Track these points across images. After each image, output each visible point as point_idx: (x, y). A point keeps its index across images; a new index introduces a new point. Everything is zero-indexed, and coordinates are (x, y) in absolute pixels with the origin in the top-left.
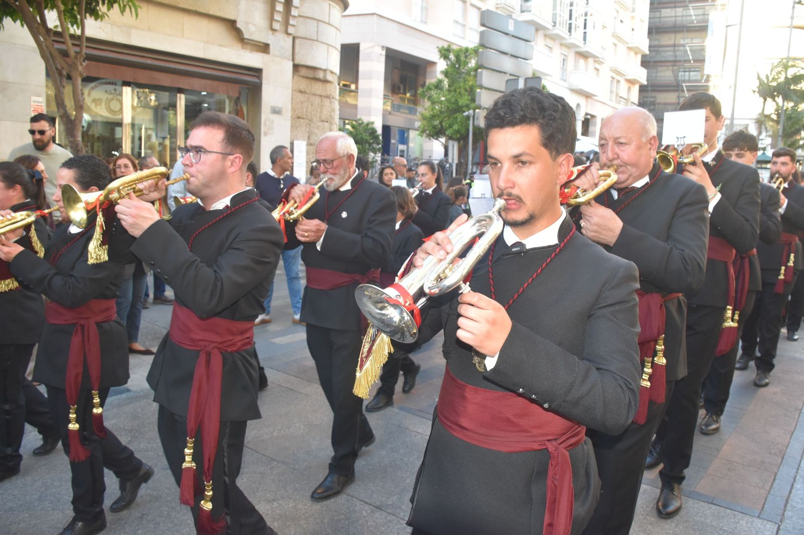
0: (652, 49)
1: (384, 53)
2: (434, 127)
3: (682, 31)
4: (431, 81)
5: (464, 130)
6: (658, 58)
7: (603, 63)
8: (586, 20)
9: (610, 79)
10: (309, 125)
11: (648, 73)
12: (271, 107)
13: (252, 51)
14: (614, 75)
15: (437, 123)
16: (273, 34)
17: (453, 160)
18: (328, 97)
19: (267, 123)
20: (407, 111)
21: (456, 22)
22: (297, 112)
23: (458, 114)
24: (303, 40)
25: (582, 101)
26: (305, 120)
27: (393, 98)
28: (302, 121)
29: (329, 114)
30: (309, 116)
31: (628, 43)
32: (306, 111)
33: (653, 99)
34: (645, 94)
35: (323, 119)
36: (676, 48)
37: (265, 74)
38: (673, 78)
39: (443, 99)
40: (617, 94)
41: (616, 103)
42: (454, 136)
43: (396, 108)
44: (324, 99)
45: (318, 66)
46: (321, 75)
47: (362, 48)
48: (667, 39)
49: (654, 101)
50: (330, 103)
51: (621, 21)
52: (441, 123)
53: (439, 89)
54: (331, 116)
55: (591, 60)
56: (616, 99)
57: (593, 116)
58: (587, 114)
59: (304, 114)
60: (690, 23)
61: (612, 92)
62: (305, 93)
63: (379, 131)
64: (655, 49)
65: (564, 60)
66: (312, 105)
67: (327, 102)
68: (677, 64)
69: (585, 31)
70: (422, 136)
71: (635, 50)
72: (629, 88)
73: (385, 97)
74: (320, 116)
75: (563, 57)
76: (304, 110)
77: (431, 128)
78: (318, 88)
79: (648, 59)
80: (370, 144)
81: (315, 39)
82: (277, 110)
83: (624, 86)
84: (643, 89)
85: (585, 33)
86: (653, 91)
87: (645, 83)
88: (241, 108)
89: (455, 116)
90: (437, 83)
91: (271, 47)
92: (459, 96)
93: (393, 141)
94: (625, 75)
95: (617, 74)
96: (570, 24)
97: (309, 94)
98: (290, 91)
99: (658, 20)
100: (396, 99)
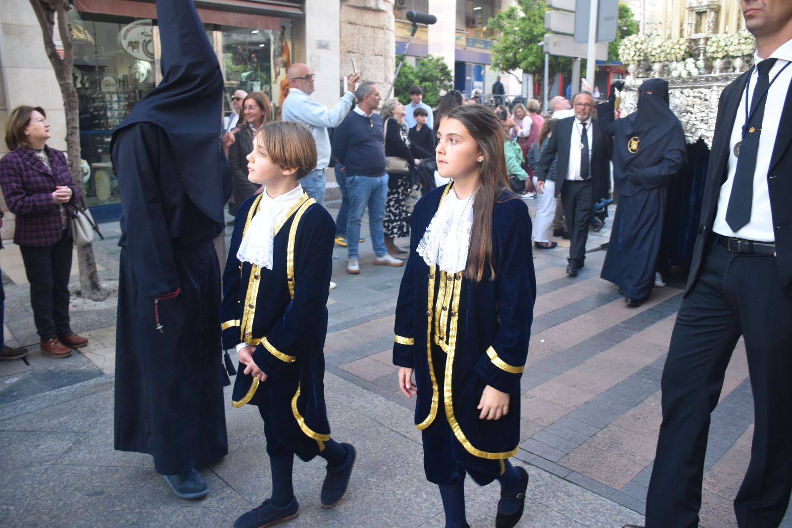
2: (507, 60)
4: (504, 10)
5: (539, 62)
10: (361, 59)
12: (317, 41)
15: (510, 55)
17: (527, 95)
18: (381, 28)
19: (313, 58)
20: (482, 46)
22: (347, 45)
23: (533, 45)
26: (357, 54)
27: (467, 33)
28: (351, 54)
29: (383, 46)
30: (361, 50)
32: (358, 44)
35: (377, 53)
37: (308, 5)
39: (517, 28)
42: (529, 69)
43: (471, 42)
44: (377, 30)
46: (372, 4)
50: (385, 34)
52: (515, 54)
53: (511, 18)
54: (386, 50)
59: (355, 47)
62: (355, 24)
63: (451, 67)
66: (363, 37)
67: (380, 33)
70: (494, 70)
73: (458, 31)
74: (373, 50)
76: (355, 44)
77: (504, 61)
78: (369, 18)
80: (441, 81)
82: (324, 44)
88: (286, 44)
89: (530, 46)
90: (510, 11)
92: (534, 24)
93: (468, 78)
97: (359, 25)
98: (338, 23)
100: (470, 33)
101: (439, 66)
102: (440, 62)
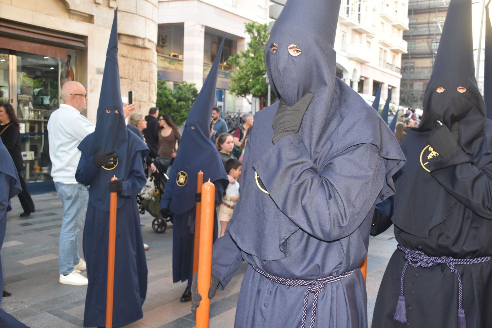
0: (411, 26)
1: (203, 30)
2: (241, 87)
3: (435, 12)
4: (240, 52)
5: (264, 89)
6: (416, 33)
7: (373, 37)
8: (360, 4)
9: (379, 50)
10: (131, 84)
11: (408, 44)
12: (96, 68)
13: (78, 20)
14: (382, 47)
15: (243, 83)
16: (96, 7)
18: (147, 61)
19: (93, 82)
20: (223, 76)
21: (259, 6)
23: (259, 77)
24: (124, 13)
25: (358, 67)
26: (128, 80)
29: (148, 75)
30: (131, 76)
31: (392, 22)
32: (128, 72)
33: (412, 65)
34: (406, 61)
35: (143, 79)
36: (430, 25)
37: (90, 41)
38: (427, 48)
40: (384, 61)
41: (384, 67)
42: (256, 94)
44: (143, 63)
45: (137, 35)
46: (140, 43)
47: (186, 26)
48: (423, 18)
49: (413, 66)
50: (149, 66)
51: (387, 5)
52: (246, 83)
54: (150, 77)
55: (364, 35)
56: (384, 65)
57: (366, 78)
58: (361, 77)
59: (126, 74)
60: (440, 5)
61: (380, 59)
62: (127, 57)
64: (414, 26)
65: (343, 35)
66: (133, 67)
67: (146, 65)
68: (431, 37)
69: (359, 13)
70: (232, 94)
71: (397, 27)
72: (394, 56)
73: (205, 65)
74: (140, 77)
75: (343, 33)
76: (127, 72)
77: (238, 88)
78: (138, 53)
79: (408, 34)
81: (135, 12)
83: (390, 55)
84: (405, 57)
85: (359, 14)
86: (412, 58)
87: (406, 52)
88: (71, 69)
89: (257, 78)
90: (245, 52)
91: (95, 18)
92: (260, 62)
94: (390, 46)
95: (384, 46)
96: (348, 8)
97: (130, 58)
99: (415, 4)
101: (191, 90)
102: (192, 88)
